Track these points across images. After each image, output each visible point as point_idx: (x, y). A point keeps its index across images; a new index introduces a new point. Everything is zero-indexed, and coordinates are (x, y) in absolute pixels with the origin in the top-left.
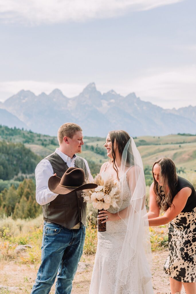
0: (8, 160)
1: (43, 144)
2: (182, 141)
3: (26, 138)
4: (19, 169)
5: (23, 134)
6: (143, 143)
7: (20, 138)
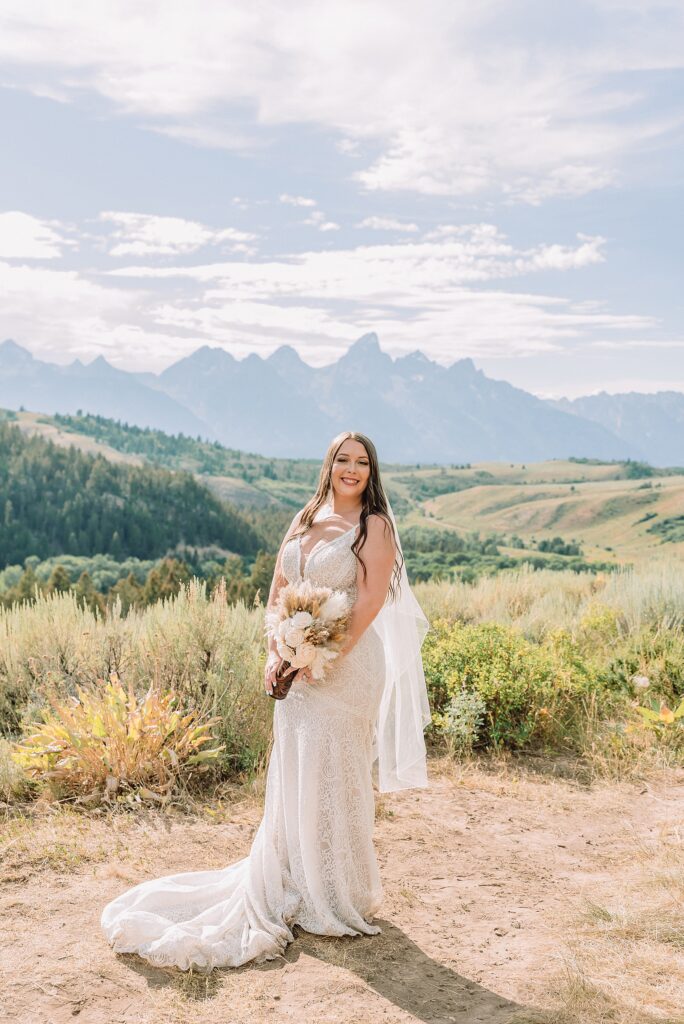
0: (154, 512)
1: (244, 476)
2: (579, 478)
3: (205, 461)
4: (180, 534)
5: (200, 451)
6: (484, 478)
7: (192, 460)
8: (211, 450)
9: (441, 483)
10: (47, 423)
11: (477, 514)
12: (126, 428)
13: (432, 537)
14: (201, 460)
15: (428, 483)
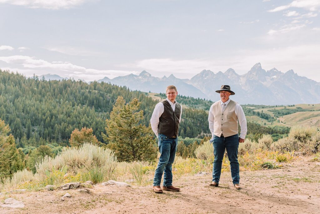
3: (207, 107)
4: (202, 130)
5: (205, 103)
6: (299, 109)
7: (203, 106)
8: (209, 103)
9: (285, 111)
10: (158, 96)
11: (298, 121)
12: (182, 97)
13: (283, 129)
14: (206, 106)
15: (280, 111)
